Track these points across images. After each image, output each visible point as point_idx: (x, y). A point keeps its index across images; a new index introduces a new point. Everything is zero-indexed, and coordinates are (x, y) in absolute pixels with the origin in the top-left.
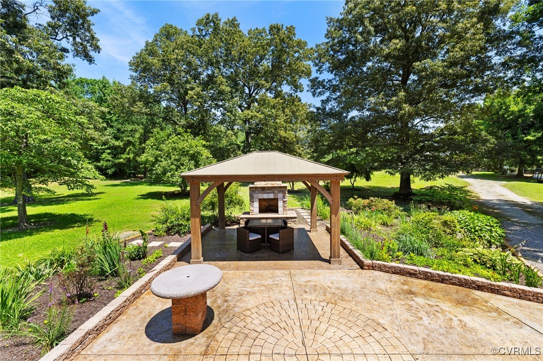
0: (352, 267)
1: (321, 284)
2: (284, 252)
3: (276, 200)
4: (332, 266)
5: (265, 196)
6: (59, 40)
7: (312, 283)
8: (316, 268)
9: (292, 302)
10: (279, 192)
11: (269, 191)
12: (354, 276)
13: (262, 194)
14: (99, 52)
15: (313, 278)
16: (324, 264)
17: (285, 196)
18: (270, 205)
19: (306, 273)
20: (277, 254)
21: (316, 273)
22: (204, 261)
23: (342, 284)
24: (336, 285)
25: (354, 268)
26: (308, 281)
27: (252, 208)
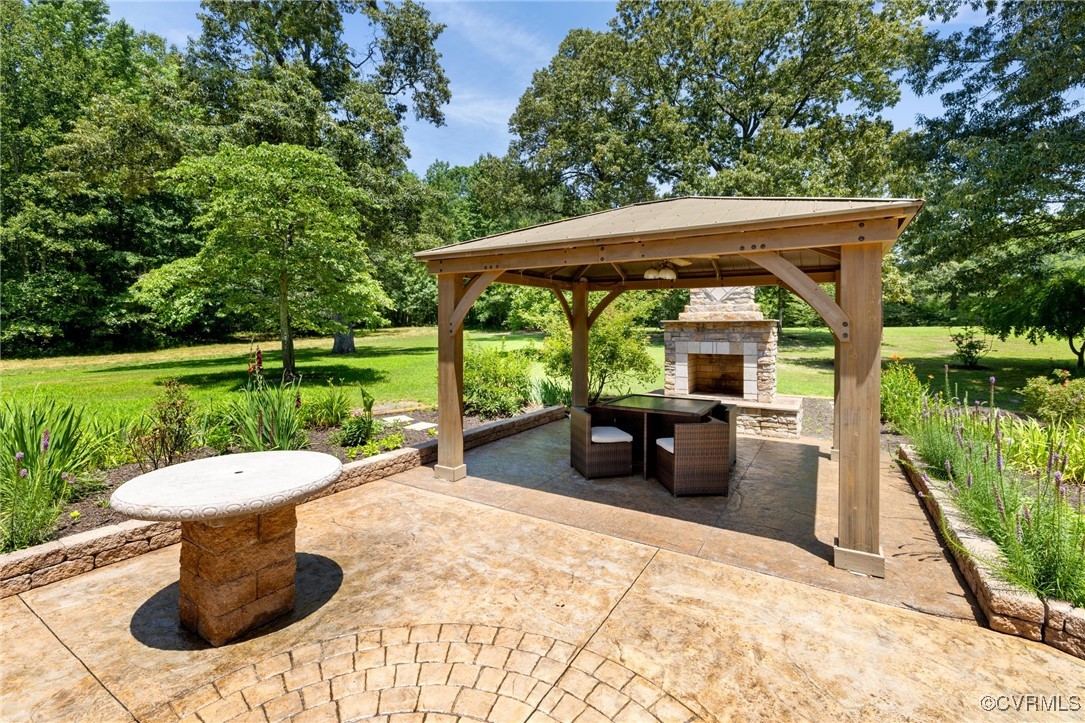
0: (929, 600)
1: (733, 627)
2: (685, 495)
3: (738, 359)
4: (833, 574)
5: (707, 348)
6: (394, 94)
7: (697, 612)
8: (761, 566)
9: (561, 653)
10: (747, 337)
11: (718, 336)
12: (920, 641)
13: (697, 343)
14: (448, 102)
15: (718, 596)
16: (806, 560)
17: (765, 349)
18: (725, 377)
19: (709, 572)
20: (667, 495)
21: (748, 581)
22: (468, 474)
23: (835, 654)
24: (797, 652)
25: (941, 609)
26: (690, 601)
27: (670, 379)
